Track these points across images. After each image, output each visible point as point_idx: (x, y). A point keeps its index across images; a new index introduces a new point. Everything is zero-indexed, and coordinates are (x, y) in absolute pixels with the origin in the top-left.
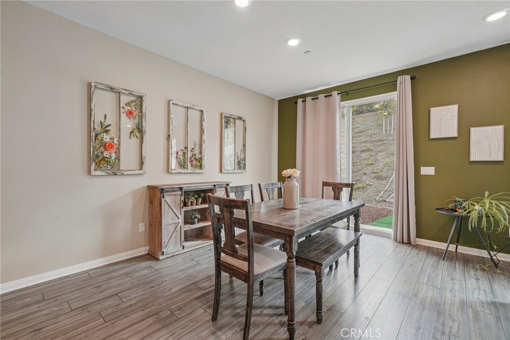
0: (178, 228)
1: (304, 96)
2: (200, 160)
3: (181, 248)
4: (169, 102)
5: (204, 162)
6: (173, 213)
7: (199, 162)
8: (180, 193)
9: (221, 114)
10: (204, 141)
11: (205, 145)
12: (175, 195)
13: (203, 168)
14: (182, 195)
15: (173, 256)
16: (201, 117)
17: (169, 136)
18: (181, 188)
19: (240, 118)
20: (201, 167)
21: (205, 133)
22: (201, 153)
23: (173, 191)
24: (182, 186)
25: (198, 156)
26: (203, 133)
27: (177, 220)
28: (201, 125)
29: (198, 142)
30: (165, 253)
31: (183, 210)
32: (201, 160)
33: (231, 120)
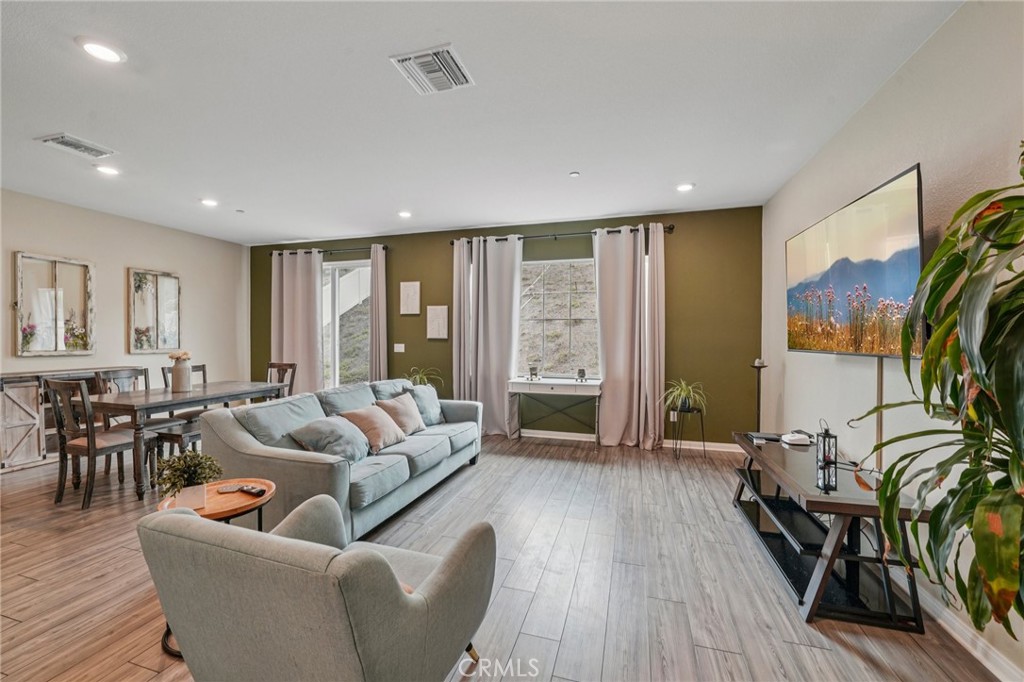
0: (34, 431)
1: (281, 248)
2: (84, 337)
3: (41, 458)
4: (14, 255)
5: (91, 340)
6: (22, 412)
7: (82, 339)
8: (37, 383)
9: (128, 269)
10: (91, 310)
11: (93, 315)
12: (26, 387)
13: (89, 347)
14: (40, 387)
15: (23, 469)
16: (85, 276)
17: (16, 304)
18: (38, 378)
19: (167, 275)
20: (85, 346)
21: (93, 298)
22: (85, 326)
23: (21, 382)
24: (40, 374)
25: (79, 331)
26: (89, 297)
27: (31, 421)
28: (86, 287)
29: (78, 310)
30: (6, 466)
31: (42, 408)
32: (86, 336)
33: (149, 277)
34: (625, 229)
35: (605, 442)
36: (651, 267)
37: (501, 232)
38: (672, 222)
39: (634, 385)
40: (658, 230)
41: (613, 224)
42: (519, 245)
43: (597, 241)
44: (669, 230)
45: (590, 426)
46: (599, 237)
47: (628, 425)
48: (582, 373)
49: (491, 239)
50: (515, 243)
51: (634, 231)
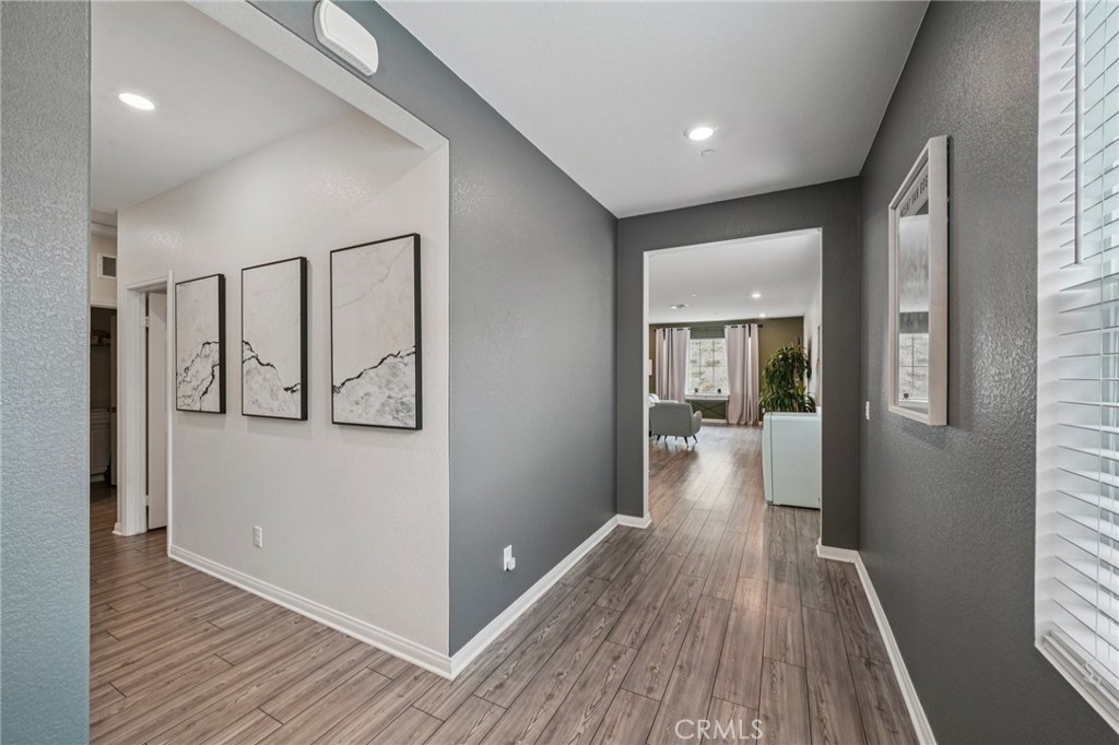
34: (740, 326)
35: (731, 422)
36: (752, 342)
37: (680, 326)
38: (761, 324)
39: (744, 396)
40: (755, 327)
41: (734, 323)
42: (689, 332)
43: (726, 330)
44: (760, 326)
45: (724, 416)
46: (727, 329)
47: (741, 416)
48: (719, 391)
49: (675, 329)
50: (687, 331)
51: (744, 327)
